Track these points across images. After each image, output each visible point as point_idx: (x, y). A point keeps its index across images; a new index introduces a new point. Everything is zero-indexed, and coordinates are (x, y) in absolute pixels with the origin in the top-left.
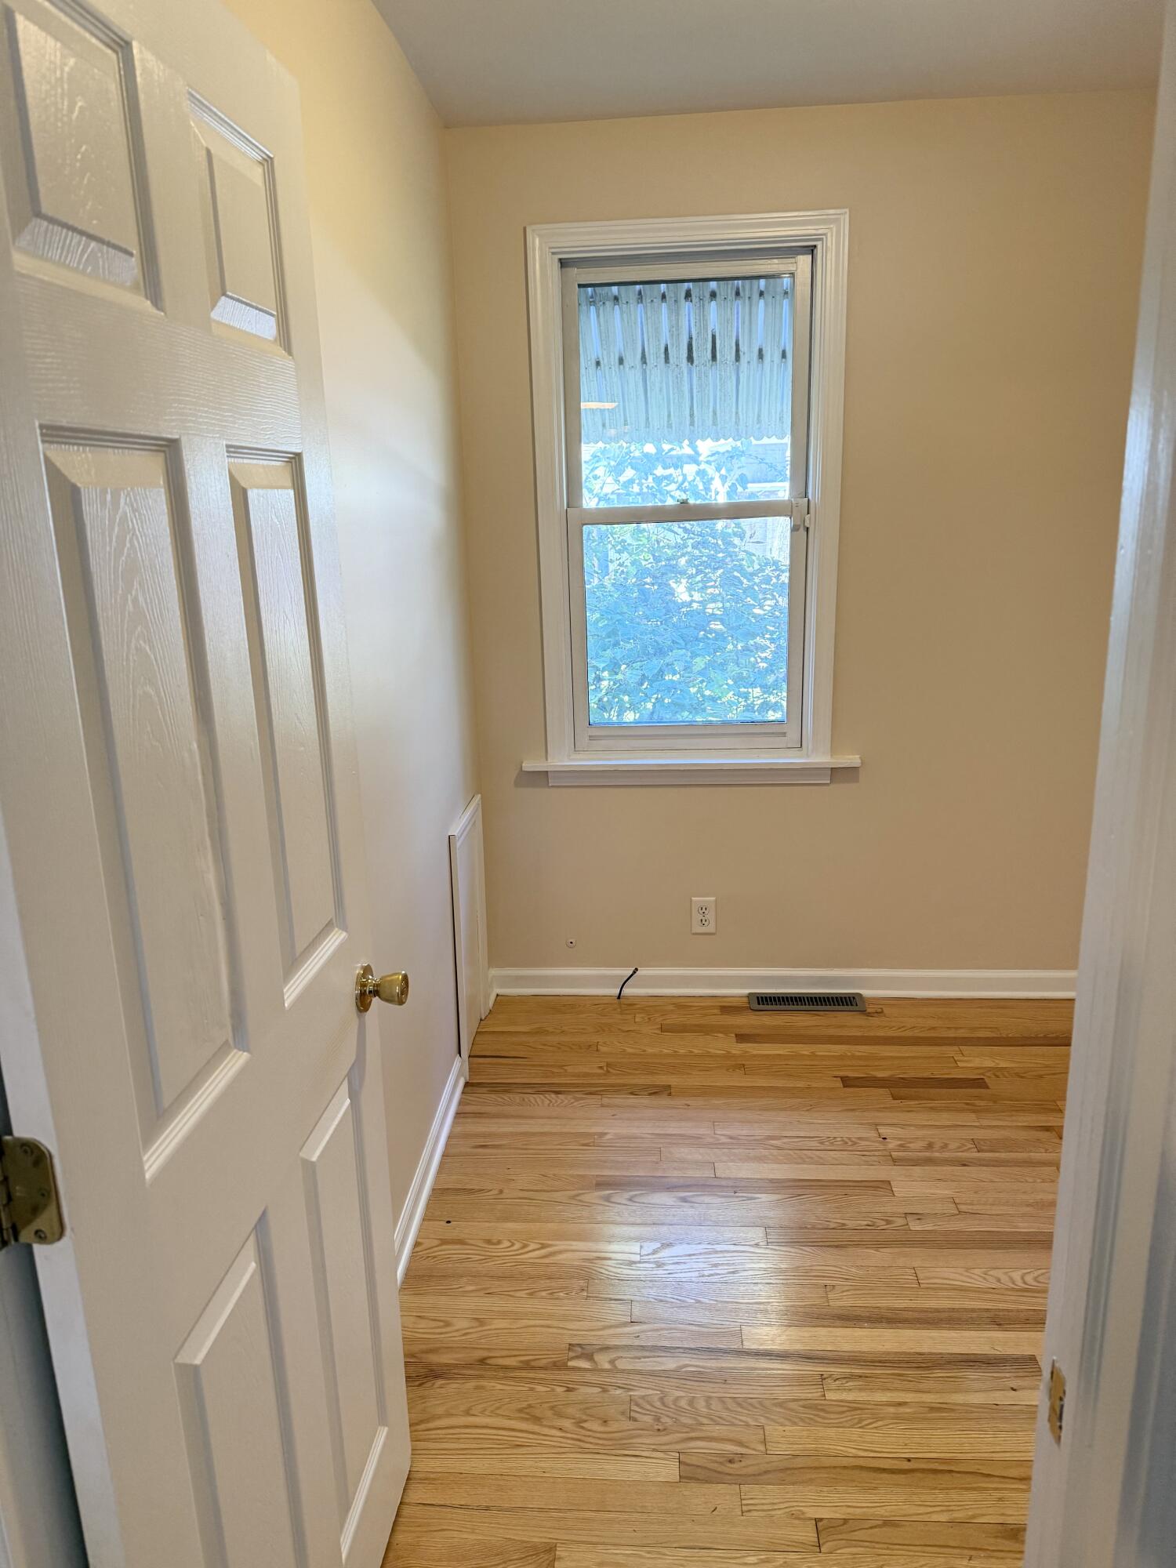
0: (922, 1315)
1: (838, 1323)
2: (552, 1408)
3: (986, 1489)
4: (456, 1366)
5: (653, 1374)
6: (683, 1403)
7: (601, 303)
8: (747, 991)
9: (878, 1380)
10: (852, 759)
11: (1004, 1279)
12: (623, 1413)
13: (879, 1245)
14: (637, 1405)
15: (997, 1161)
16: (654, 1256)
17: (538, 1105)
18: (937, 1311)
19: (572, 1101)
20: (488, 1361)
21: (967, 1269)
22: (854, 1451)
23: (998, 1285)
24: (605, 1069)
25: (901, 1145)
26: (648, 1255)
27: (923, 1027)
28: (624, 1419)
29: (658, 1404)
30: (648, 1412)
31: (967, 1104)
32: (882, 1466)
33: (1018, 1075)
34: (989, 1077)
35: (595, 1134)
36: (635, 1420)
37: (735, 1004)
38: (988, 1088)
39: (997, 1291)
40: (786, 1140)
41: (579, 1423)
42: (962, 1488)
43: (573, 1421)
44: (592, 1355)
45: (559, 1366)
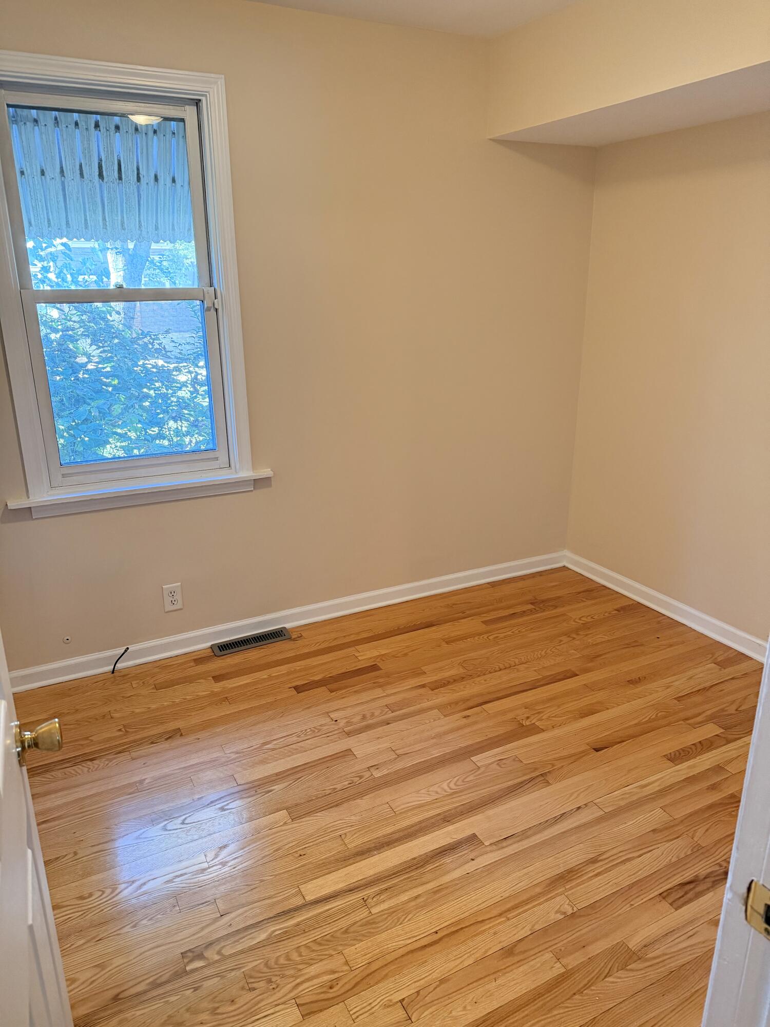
0: (406, 832)
1: (358, 858)
2: (188, 1010)
3: (485, 931)
4: (94, 1013)
5: (252, 949)
6: (282, 961)
7: (23, 123)
8: (209, 644)
9: (398, 887)
10: (266, 472)
11: (439, 790)
12: (243, 988)
13: (361, 795)
14: (251, 977)
15: (405, 715)
16: (218, 859)
17: (80, 774)
18: (412, 826)
19: (107, 762)
20: (121, 996)
21: (418, 792)
22: (402, 942)
23: (437, 796)
24: (123, 730)
25: (347, 722)
26: (213, 860)
27: (330, 640)
28: (245, 993)
29: (265, 970)
30: (261, 979)
31: (374, 683)
32: (423, 944)
33: (394, 656)
34: (379, 662)
35: (135, 783)
36: (254, 989)
37: (203, 656)
38: (381, 669)
39: (439, 800)
40: (275, 742)
41: (214, 1012)
42: (472, 937)
43: (208, 1012)
44: (203, 954)
45: (182, 973)
